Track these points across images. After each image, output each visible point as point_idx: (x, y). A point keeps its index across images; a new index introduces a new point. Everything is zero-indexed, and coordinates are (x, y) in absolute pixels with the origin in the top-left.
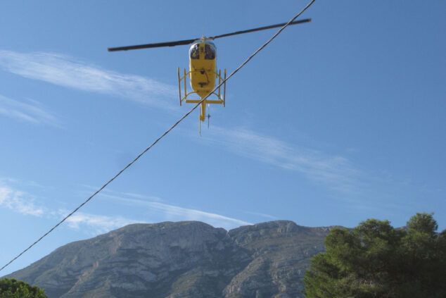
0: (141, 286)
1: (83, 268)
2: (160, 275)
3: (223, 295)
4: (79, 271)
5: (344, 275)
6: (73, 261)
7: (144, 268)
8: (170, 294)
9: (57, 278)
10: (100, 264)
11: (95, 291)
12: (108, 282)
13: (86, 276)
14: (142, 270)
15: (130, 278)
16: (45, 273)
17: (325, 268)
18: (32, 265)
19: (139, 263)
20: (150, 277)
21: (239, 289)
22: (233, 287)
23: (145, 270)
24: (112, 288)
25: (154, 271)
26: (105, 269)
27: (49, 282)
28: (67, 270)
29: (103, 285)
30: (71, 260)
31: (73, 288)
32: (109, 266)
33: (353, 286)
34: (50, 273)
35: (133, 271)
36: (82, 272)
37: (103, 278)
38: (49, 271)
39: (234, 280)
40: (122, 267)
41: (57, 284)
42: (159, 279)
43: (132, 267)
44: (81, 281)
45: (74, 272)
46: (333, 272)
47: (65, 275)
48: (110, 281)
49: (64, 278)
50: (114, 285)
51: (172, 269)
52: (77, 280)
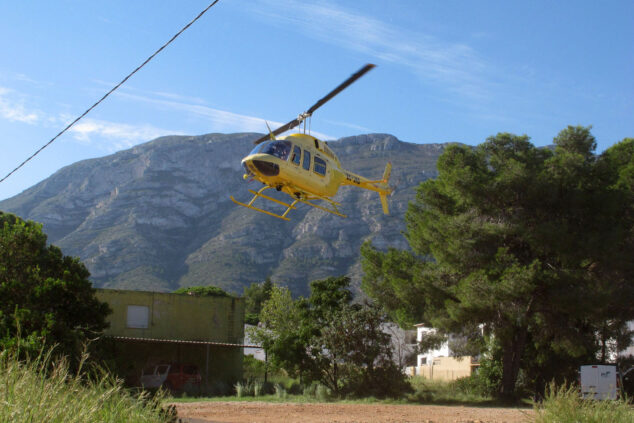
0: (180, 223)
1: (97, 197)
2: (206, 207)
3: (293, 236)
4: (92, 201)
5: (462, 210)
6: (83, 187)
7: (182, 197)
8: (219, 233)
9: (60, 209)
10: (120, 192)
11: (115, 228)
12: (132, 217)
13: (102, 207)
14: (180, 200)
15: (162, 211)
16: (45, 202)
17: (436, 200)
18: (24, 192)
19: (176, 191)
20: (192, 210)
21: (315, 228)
22: (307, 225)
23: (183, 200)
24: (138, 225)
25: (196, 201)
26: (128, 198)
27: (49, 217)
28: (73, 200)
29: (126, 221)
30: (79, 185)
31: (84, 223)
32: (133, 194)
33: (474, 225)
34: (49, 204)
35: (166, 202)
36: (95, 202)
37: (126, 210)
38: (49, 200)
39: (308, 216)
40: (152, 197)
41: (60, 218)
42: (203, 213)
43: (166, 196)
44: (93, 214)
45: (85, 202)
46: (447, 205)
47: (71, 206)
48: (134, 216)
49: (70, 210)
50: (140, 221)
51: (222, 199)
52: (88, 213)
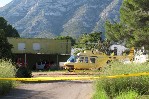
0: (59, 14)
1: (31, 6)
2: (68, 8)
3: (99, 17)
4: (29, 8)
5: (137, 9)
6: (26, 3)
7: (60, 5)
8: (73, 17)
9: (18, 11)
10: (38, 4)
11: (37, 17)
12: (43, 13)
13: (32, 10)
14: (59, 6)
15: (53, 10)
16: (13, 9)
18: (6, 5)
19: (58, 3)
20: (63, 9)
21: (107, 14)
22: (104, 13)
23: (60, 6)
24: (45, 15)
25: (65, 6)
26: (41, 6)
27: (15, 13)
28: (23, 7)
29: (41, 14)
30: (24, 2)
31: (27, 15)
32: (43, 5)
34: (15, 9)
35: (55, 7)
36: (30, 8)
37: (41, 10)
38: (14, 8)
39: (104, 10)
40: (50, 5)
41: (18, 14)
42: (68, 10)
43: (54, 5)
44: (30, 12)
45: (27, 8)
46: (132, 7)
47: (22, 9)
48: (44, 12)
49: (22, 11)
50: (46, 14)
51: (74, 5)
52: (28, 12)
